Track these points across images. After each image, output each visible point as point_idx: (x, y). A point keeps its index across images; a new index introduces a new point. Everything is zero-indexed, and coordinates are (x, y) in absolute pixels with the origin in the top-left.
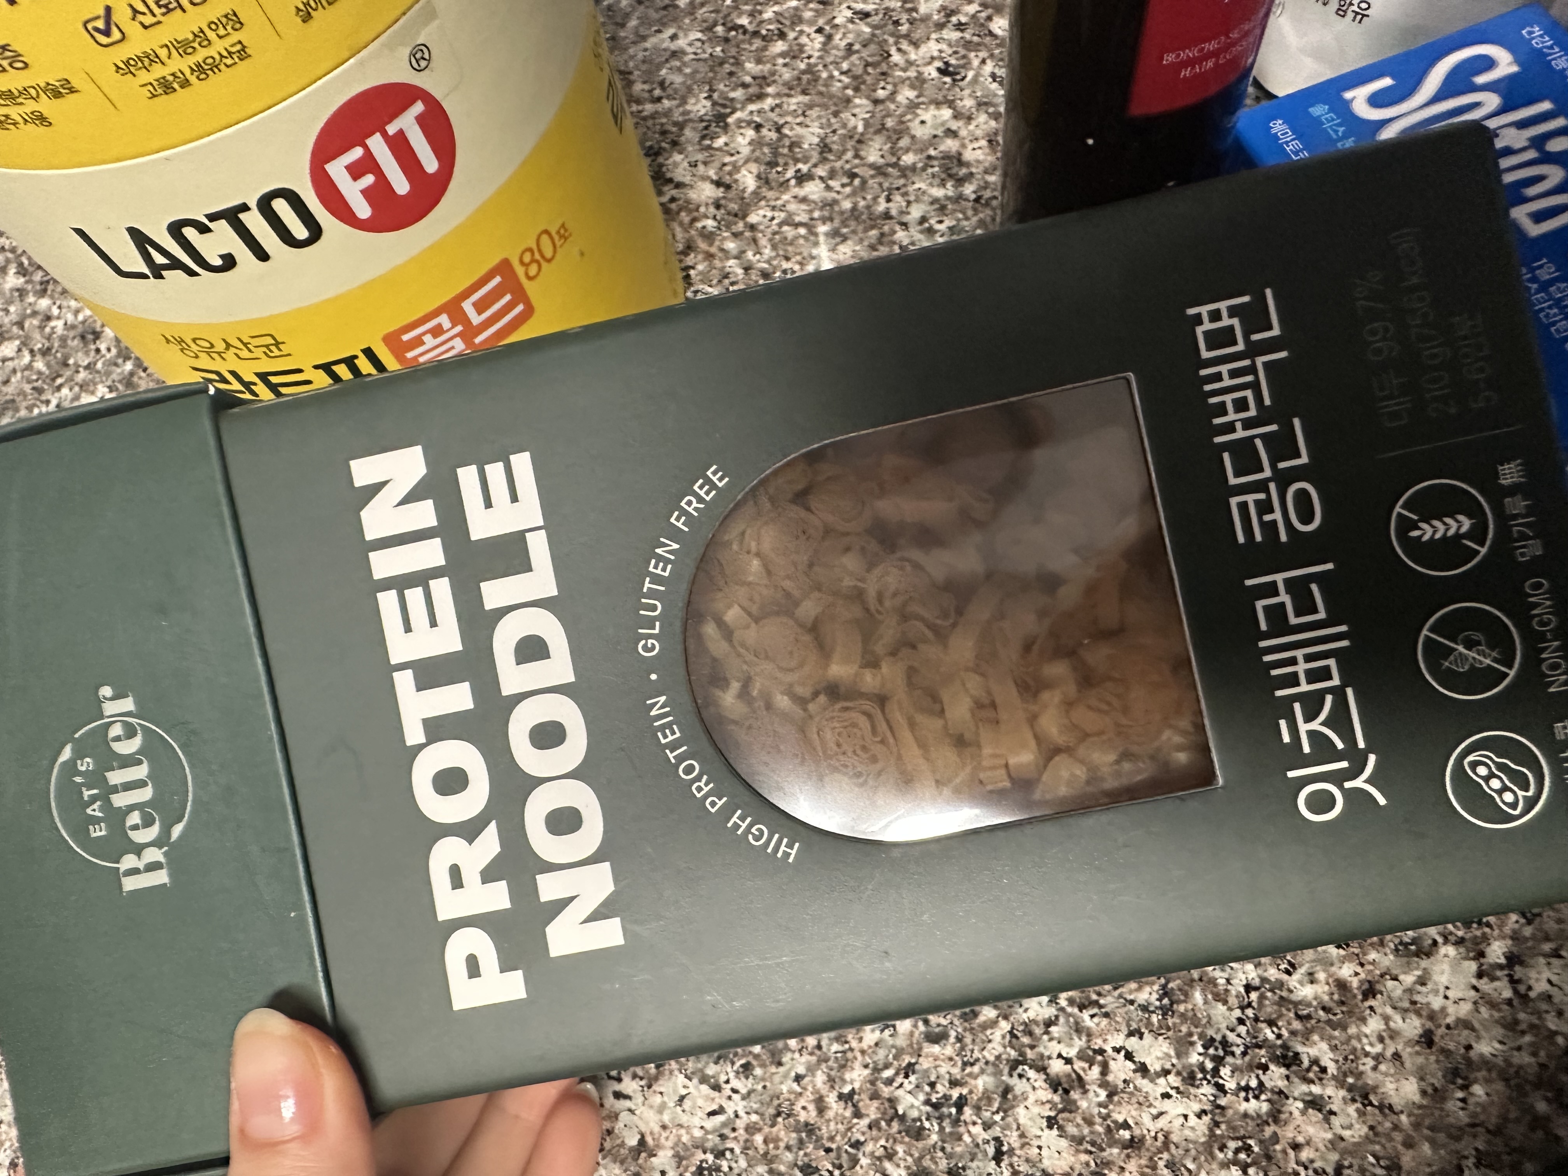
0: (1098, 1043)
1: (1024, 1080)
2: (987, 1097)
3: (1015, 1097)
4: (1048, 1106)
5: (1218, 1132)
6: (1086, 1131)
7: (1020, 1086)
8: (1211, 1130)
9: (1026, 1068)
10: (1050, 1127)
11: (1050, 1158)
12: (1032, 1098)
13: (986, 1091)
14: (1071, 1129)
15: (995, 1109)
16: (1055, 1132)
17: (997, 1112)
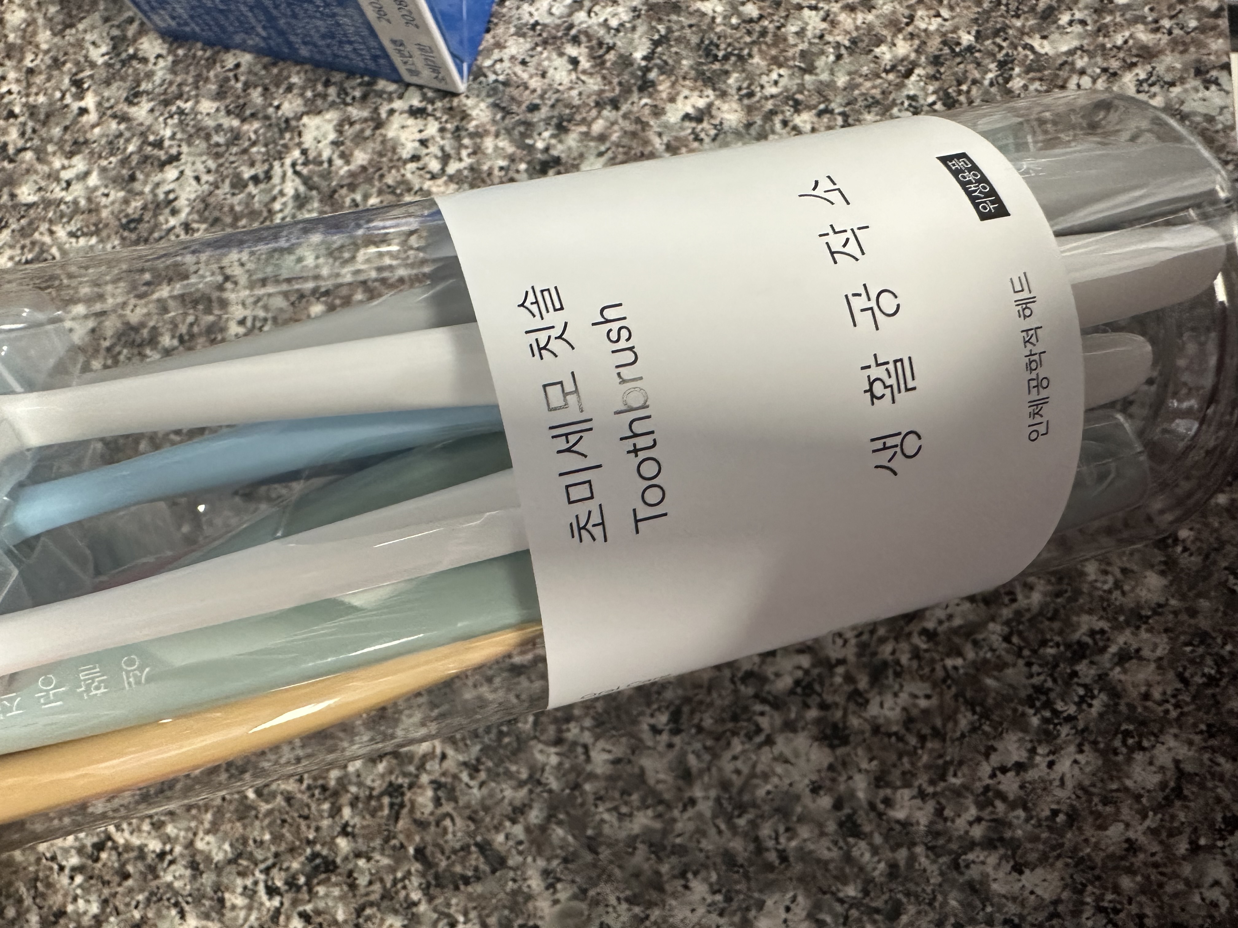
0: (978, 786)
1: (972, 866)
2: (966, 905)
3: (981, 883)
4: (1004, 862)
5: (1102, 746)
6: (1041, 847)
7: (974, 873)
8: (1097, 750)
9: (963, 857)
10: (1021, 873)
11: (1045, 889)
12: (989, 870)
13: (961, 903)
14: (1033, 857)
15: (981, 906)
16: (1027, 872)
17: (984, 906)
